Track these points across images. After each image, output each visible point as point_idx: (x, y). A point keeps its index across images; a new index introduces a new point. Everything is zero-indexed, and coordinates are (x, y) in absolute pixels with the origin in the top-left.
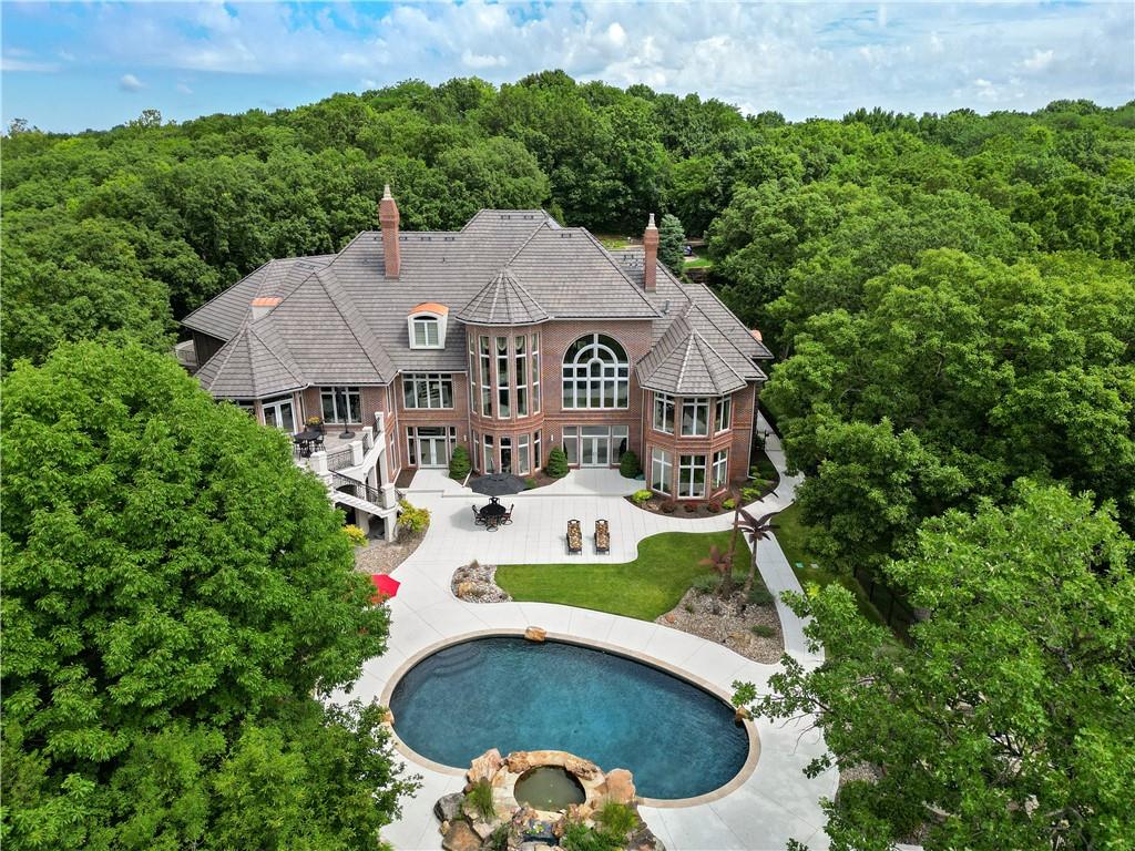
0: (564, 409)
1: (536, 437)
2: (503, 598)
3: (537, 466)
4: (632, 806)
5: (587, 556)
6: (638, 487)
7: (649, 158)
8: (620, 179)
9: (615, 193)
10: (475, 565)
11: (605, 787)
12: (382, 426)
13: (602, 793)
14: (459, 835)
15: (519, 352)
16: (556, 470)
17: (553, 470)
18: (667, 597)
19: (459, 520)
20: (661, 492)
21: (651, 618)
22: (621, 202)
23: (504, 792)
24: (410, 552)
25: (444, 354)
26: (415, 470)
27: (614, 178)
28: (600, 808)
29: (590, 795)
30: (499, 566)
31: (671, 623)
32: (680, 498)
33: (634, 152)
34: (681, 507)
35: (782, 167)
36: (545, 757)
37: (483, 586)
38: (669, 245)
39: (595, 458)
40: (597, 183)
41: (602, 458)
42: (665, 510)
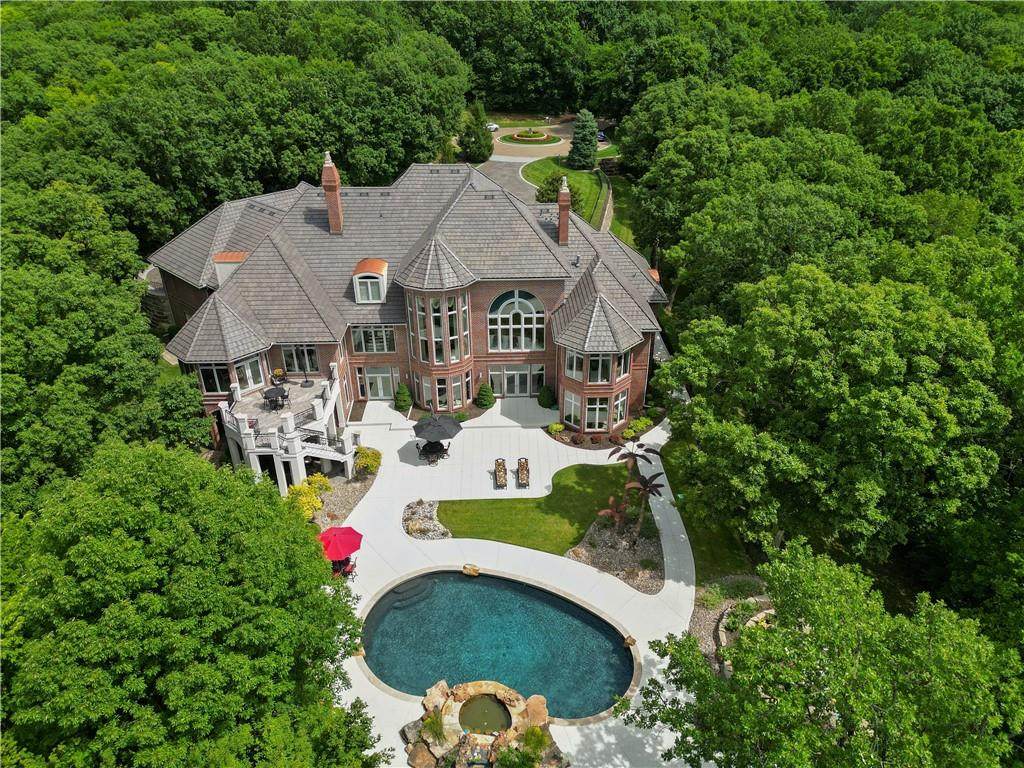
0: (490, 351)
1: (467, 376)
2: (444, 535)
3: (468, 398)
4: (545, 728)
5: (511, 492)
6: (552, 418)
7: (565, 40)
8: (538, 62)
9: (533, 75)
10: (420, 503)
11: (525, 713)
12: (336, 374)
13: (524, 718)
14: (420, 755)
15: (450, 309)
16: (485, 403)
17: (481, 403)
18: (575, 532)
19: (405, 455)
20: (572, 424)
21: (561, 553)
22: (540, 84)
23: (451, 720)
24: (367, 489)
25: (387, 308)
26: (365, 402)
27: (533, 61)
28: (521, 731)
29: (515, 720)
30: (440, 502)
31: (577, 557)
32: (587, 430)
33: (551, 34)
34: (588, 438)
35: (689, 58)
36: (481, 687)
37: (428, 525)
38: (584, 139)
39: (517, 389)
40: (516, 66)
41: (523, 389)
42: (575, 442)
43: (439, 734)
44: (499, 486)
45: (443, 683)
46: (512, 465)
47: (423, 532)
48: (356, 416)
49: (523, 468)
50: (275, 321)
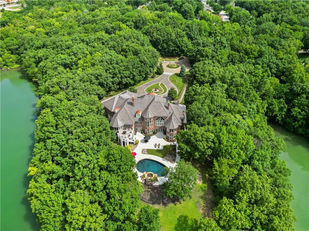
0: (156, 126)
1: (152, 129)
2: (147, 154)
3: (152, 132)
4: (157, 177)
5: (157, 148)
6: (165, 136)
10: (144, 149)
11: (154, 176)
12: (133, 129)
14: (142, 179)
15: (150, 120)
16: (155, 133)
18: (165, 154)
20: (168, 138)
21: (163, 158)
24: (137, 146)
25: (141, 119)
26: (137, 132)
27: (175, 47)
30: (147, 149)
31: (165, 158)
32: (170, 139)
33: (179, 41)
36: (150, 173)
40: (171, 48)
41: (161, 131)
42: (168, 141)
43: (145, 177)
44: (155, 147)
45: (145, 172)
46: (158, 144)
47: (144, 153)
48: (135, 134)
49: (159, 145)
50: (125, 121)
